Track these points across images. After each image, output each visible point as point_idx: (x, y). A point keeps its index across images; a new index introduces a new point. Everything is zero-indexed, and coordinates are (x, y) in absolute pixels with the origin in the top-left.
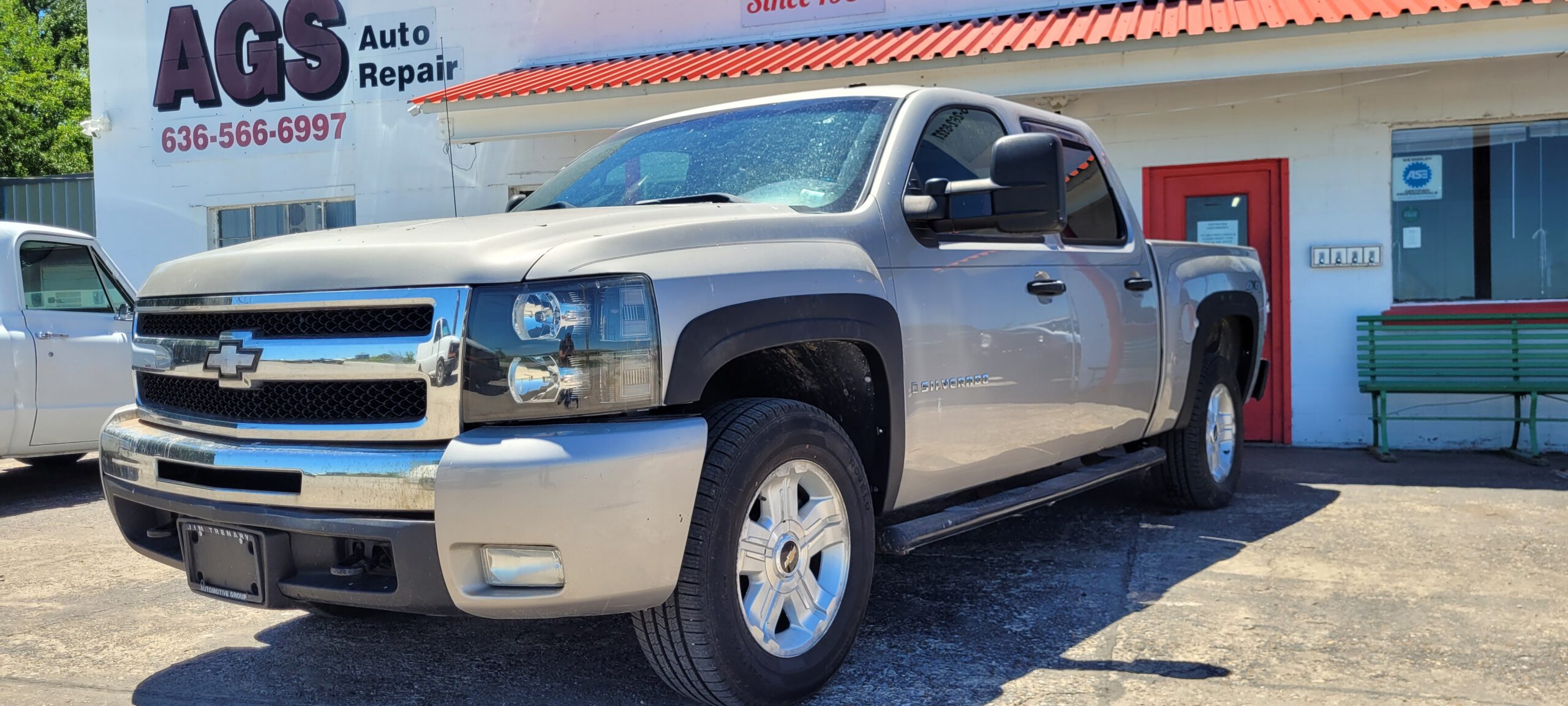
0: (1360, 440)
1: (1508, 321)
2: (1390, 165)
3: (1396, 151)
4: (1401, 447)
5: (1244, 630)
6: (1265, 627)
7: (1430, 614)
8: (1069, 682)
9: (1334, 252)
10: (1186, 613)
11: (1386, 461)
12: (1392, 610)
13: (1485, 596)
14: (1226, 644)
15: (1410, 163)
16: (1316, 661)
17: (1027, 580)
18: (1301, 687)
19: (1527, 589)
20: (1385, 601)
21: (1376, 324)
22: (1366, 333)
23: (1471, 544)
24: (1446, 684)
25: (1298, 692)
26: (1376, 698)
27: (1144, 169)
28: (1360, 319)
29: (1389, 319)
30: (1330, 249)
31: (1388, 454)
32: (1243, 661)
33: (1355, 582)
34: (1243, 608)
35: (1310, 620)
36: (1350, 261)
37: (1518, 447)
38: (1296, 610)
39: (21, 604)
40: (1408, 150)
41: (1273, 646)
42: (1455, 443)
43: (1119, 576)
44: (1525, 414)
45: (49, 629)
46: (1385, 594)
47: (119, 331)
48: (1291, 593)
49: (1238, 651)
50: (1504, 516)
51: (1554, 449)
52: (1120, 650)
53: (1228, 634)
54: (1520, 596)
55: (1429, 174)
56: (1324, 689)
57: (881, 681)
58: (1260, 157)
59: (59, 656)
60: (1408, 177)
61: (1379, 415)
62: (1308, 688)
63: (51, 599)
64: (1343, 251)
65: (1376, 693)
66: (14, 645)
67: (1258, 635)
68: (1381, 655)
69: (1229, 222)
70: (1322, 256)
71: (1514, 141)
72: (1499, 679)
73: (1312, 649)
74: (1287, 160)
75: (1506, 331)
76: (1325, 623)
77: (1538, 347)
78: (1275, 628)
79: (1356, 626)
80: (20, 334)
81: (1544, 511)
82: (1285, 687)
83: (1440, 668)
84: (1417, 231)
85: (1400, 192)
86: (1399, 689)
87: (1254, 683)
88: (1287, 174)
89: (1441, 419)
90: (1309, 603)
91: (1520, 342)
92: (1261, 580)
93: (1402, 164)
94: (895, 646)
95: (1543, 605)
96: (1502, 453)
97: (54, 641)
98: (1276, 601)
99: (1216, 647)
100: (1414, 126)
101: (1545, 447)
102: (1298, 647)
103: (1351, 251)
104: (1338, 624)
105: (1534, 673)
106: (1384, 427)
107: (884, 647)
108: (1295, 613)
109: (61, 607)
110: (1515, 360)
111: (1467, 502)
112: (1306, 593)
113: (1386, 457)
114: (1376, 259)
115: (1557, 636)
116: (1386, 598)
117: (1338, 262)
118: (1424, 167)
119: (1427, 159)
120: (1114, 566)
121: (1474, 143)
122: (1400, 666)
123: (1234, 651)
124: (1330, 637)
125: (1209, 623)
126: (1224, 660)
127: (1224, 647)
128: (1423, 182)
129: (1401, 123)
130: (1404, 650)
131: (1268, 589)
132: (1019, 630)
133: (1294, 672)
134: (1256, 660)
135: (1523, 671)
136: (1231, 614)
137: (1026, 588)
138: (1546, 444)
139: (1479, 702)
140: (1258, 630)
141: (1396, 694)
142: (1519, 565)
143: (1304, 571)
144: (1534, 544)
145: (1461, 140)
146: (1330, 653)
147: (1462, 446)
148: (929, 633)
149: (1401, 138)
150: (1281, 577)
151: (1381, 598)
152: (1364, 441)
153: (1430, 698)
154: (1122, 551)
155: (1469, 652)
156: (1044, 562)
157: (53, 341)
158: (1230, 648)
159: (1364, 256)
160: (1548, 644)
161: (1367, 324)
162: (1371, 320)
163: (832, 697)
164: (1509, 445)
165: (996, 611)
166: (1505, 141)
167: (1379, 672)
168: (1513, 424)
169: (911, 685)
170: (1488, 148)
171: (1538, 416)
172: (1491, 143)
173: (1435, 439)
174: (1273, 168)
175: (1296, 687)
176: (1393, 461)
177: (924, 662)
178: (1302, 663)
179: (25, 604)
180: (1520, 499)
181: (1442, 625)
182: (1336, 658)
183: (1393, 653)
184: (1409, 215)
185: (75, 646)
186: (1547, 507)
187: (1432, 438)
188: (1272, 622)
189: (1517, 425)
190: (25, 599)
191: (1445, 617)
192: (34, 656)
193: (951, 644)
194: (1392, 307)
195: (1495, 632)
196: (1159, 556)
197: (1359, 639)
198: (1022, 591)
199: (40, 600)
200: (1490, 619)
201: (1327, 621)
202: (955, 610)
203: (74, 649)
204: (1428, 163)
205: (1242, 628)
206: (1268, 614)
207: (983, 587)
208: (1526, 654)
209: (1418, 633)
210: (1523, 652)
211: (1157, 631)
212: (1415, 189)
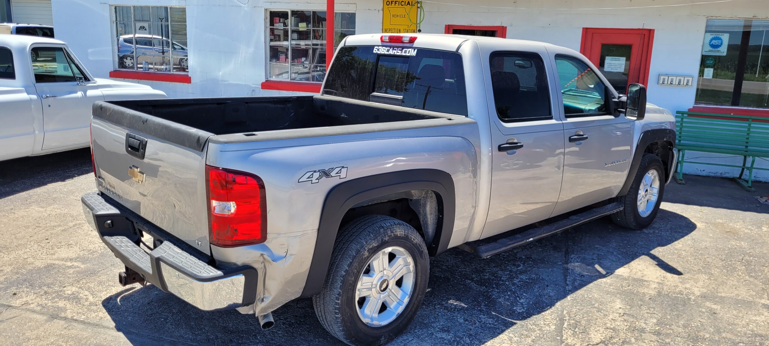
1: (747, 120)
2: (703, 36)
3: (708, 30)
4: (687, 173)
5: (619, 317)
6: (628, 315)
7: (701, 309)
9: (670, 78)
10: (593, 303)
11: (680, 184)
12: (684, 305)
13: (725, 297)
14: (612, 327)
15: (713, 36)
16: (651, 341)
17: (521, 273)
19: (743, 293)
20: (681, 298)
21: (685, 115)
22: (680, 119)
23: (719, 255)
27: (583, 28)
28: (678, 112)
29: (692, 113)
30: (668, 77)
31: (682, 180)
33: (667, 283)
34: (618, 301)
35: (648, 311)
36: (677, 83)
37: (742, 177)
38: (642, 303)
39: (63, 262)
40: (713, 30)
41: (632, 329)
42: (712, 173)
43: (562, 271)
44: (748, 165)
45: (81, 282)
46: (681, 293)
47: (80, 91)
48: (640, 290)
49: (617, 331)
50: (733, 233)
51: (758, 179)
52: (565, 328)
53: (612, 319)
54: (740, 298)
55: (722, 43)
58: (641, 28)
59: (91, 304)
60: (712, 43)
61: (680, 160)
63: (76, 259)
64: (675, 78)
66: (68, 294)
67: (625, 320)
68: (679, 339)
69: (621, 58)
70: (664, 79)
71: (765, 30)
73: (650, 332)
74: (654, 30)
75: (745, 124)
76: (655, 313)
77: (759, 133)
78: (633, 316)
79: (669, 317)
80: (34, 97)
81: (752, 230)
84: (711, 70)
85: (706, 50)
88: (653, 37)
89: (708, 164)
90: (647, 298)
91: (751, 130)
92: (626, 279)
93: (709, 36)
94: (467, 320)
95: (749, 305)
96: (733, 180)
97: (87, 293)
98: (633, 296)
99: (607, 328)
100: (718, 18)
102: (643, 331)
103: (678, 78)
104: (660, 315)
106: (682, 166)
107: (462, 321)
108: (641, 305)
109: (82, 266)
110: (747, 138)
111: (717, 221)
112: (646, 291)
113: (680, 182)
114: (690, 84)
115: (755, 329)
117: (671, 84)
118: (720, 39)
119: (722, 35)
120: (559, 263)
121: (744, 29)
123: (616, 332)
124: (657, 324)
125: (604, 310)
126: (611, 338)
127: (611, 329)
128: (718, 46)
129: (712, 17)
130: (689, 335)
131: (629, 286)
132: (521, 311)
134: (625, 339)
136: (613, 304)
137: (521, 278)
138: (755, 177)
140: (626, 317)
142: (740, 273)
143: (645, 273)
144: (747, 258)
145: (739, 26)
146: (657, 335)
147: (716, 175)
148: (480, 311)
149: (710, 23)
150: (635, 277)
151: (679, 295)
155: (717, 339)
156: (529, 258)
157: (50, 99)
158: (614, 329)
159: (684, 81)
160: (751, 334)
161: (681, 115)
162: (683, 113)
164: (738, 176)
165: (508, 295)
166: (761, 29)
168: (741, 169)
171: (754, 166)
173: (704, 170)
174: (647, 34)
176: (684, 184)
177: (481, 332)
178: (645, 342)
179: (65, 263)
180: (741, 219)
181: (706, 318)
182: (660, 339)
183: (684, 338)
184: (709, 62)
185: (97, 297)
186: (753, 227)
187: (702, 170)
188: (632, 312)
189: (743, 169)
190: (64, 259)
191: (707, 312)
192: (80, 304)
193: (491, 319)
194: (694, 107)
195: (729, 324)
196: (580, 257)
197: (670, 326)
198: (519, 281)
199: (71, 260)
200: (726, 314)
201: (656, 312)
202: (491, 294)
203: (97, 299)
204: (722, 37)
205: (618, 315)
206: (630, 306)
207: (501, 277)
208: (741, 342)
209: (695, 324)
210: (740, 340)
211: (581, 315)
212: (714, 49)
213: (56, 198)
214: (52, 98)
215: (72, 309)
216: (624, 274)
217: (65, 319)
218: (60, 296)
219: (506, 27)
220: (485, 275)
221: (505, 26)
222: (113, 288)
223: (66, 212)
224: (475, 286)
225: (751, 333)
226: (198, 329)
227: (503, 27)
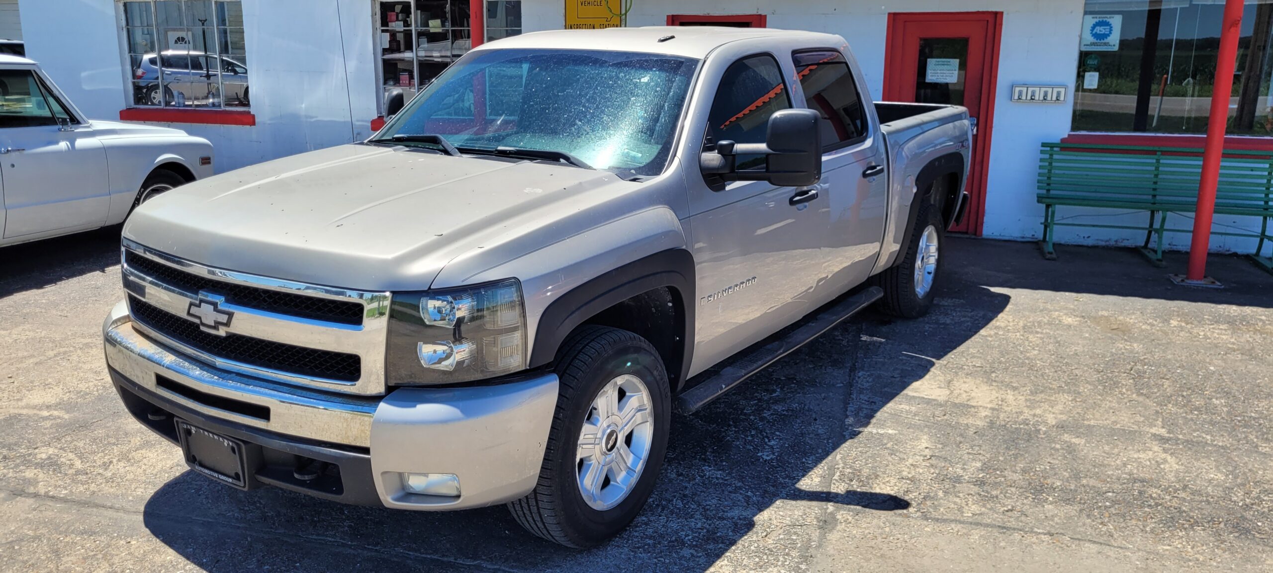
0: (1033, 235)
1: (1154, 153)
2: (1081, 21)
3: (1088, 10)
4: (1063, 242)
5: (924, 460)
6: (938, 457)
7: (1053, 445)
8: (801, 514)
9: (1030, 90)
10: (885, 441)
11: (1048, 259)
12: (1028, 440)
13: (1094, 426)
14: (910, 476)
15: (1097, 20)
16: (968, 495)
17: (776, 402)
18: (955, 521)
19: (1125, 419)
20: (1025, 429)
21: (1055, 149)
22: (1047, 156)
23: (1094, 364)
24: (1053, 520)
25: (953, 526)
26: (1004, 533)
27: (889, 14)
28: (1044, 145)
29: (1066, 145)
30: (1027, 88)
31: (1051, 253)
32: (920, 494)
33: (1006, 409)
34: (925, 437)
35: (970, 451)
36: (1041, 98)
37: (1149, 246)
38: (962, 440)
39: (35, 411)
40: (1097, 9)
41: (942, 478)
42: (1102, 241)
43: (841, 398)
44: (1157, 225)
45: (63, 441)
46: (1026, 422)
48: (961, 420)
49: (917, 482)
50: (1124, 331)
51: (1175, 248)
52: (836, 480)
53: (912, 465)
54: (1118, 426)
55: (1111, 30)
56: (971, 523)
57: (672, 512)
58: (981, 10)
59: (78, 472)
60: (1095, 31)
61: (1049, 221)
62: (961, 522)
63: (58, 406)
64: (1037, 90)
65: (1004, 528)
66: (41, 459)
67: (932, 466)
68: (1013, 489)
69: (952, 60)
70: (1020, 93)
71: (1179, 7)
72: (1088, 516)
73: (968, 482)
74: (1002, 13)
75: (1152, 160)
76: (980, 454)
77: (1173, 173)
78: (945, 459)
79: (1001, 458)
81: (1154, 325)
82: (945, 521)
83: (1051, 503)
84: (1096, 75)
85: (1086, 43)
86: (1020, 524)
87: (925, 517)
88: (1001, 24)
89: (1094, 226)
90: (972, 431)
91: (1161, 169)
92: (941, 405)
93: (1091, 20)
94: (682, 475)
95: (1130, 436)
96: (1134, 251)
97: (71, 456)
98: (949, 430)
99: (903, 478)
101: (1169, 246)
102: (958, 480)
103: (1043, 90)
104: (988, 456)
105: (1113, 510)
106: (1051, 231)
107: (674, 476)
108: (960, 442)
109: (66, 416)
110: (1155, 183)
111: (1100, 313)
112: (971, 421)
113: (1048, 256)
114: (1062, 98)
115: (1135, 471)
116: (1026, 427)
117: (1032, 99)
118: (1107, 24)
119: (1110, 18)
120: (838, 385)
121: (1150, 6)
122: (1025, 501)
123: (915, 483)
124: (982, 470)
125: (901, 452)
126: (907, 492)
127: (908, 479)
128: (1105, 36)
130: (1030, 484)
131: (945, 415)
132: (768, 458)
133: (952, 506)
134: (928, 493)
135: (1106, 507)
136: (915, 443)
137: (775, 410)
138: (1169, 244)
139: (1071, 538)
140: (933, 461)
141: (1018, 529)
142: (1124, 390)
143: (973, 394)
144: (1139, 367)
145: (1139, 3)
146: (980, 486)
147: (1108, 243)
148: (705, 460)
150: (957, 401)
151: (1022, 426)
152: (1036, 236)
153: (1040, 533)
154: (846, 367)
155: (1073, 487)
156: (791, 379)
157: (14, 154)
158: (912, 480)
159: (1052, 94)
160: (1128, 479)
161: (1048, 149)
162: (1051, 146)
163: (638, 529)
164: (1143, 244)
165: (752, 436)
166: (1172, 6)
167: (1010, 507)
168: (1146, 232)
169: (692, 517)
170: (1159, 11)
171: (1165, 227)
172: (1163, 7)
173: (1089, 237)
174: (991, 19)
175: (952, 521)
176: (1054, 260)
177: (701, 492)
178: (959, 497)
179: (38, 412)
180: (1139, 309)
181: (1060, 458)
182: (983, 491)
183: (1022, 488)
184: (1091, 63)
185: (88, 462)
186: (1156, 321)
187: (1086, 236)
188: (944, 453)
189: (1150, 233)
190: (36, 406)
191: (1063, 449)
192: (60, 473)
193: (720, 472)
194: (1069, 135)
195: (1094, 466)
196: (872, 375)
197: (1001, 472)
198: (772, 414)
199: (48, 407)
200: (1093, 451)
201: (982, 452)
202: (724, 434)
203: (88, 464)
204: (1111, 21)
205: (922, 458)
206: (942, 444)
207: (744, 409)
208: (1111, 490)
209: (1042, 467)
210: (1109, 488)
211: (864, 461)
212: (1099, 41)
213: (27, 313)
214: (17, 153)
215: (46, 481)
216: (939, 398)
217: (36, 495)
218: (27, 462)
219: (765, 16)
220: (718, 408)
221: (763, 14)
222: (115, 447)
223: (43, 334)
224: (700, 424)
225: (1128, 477)
226: (249, 502)
227: (760, 15)
